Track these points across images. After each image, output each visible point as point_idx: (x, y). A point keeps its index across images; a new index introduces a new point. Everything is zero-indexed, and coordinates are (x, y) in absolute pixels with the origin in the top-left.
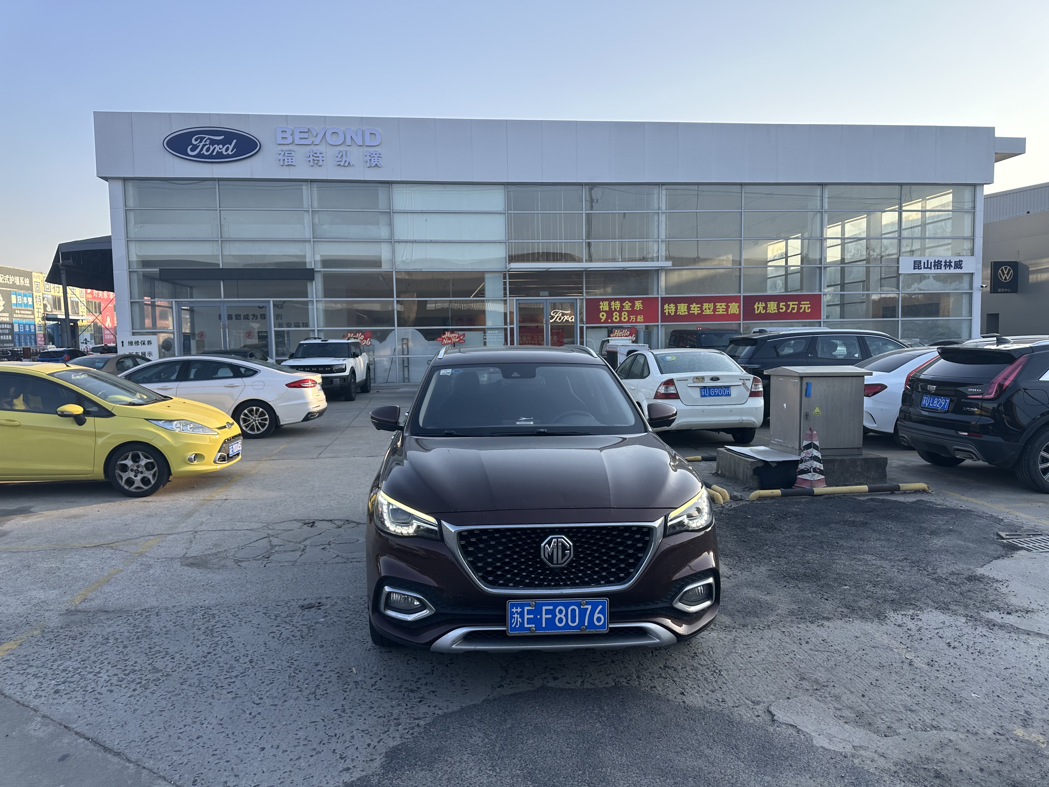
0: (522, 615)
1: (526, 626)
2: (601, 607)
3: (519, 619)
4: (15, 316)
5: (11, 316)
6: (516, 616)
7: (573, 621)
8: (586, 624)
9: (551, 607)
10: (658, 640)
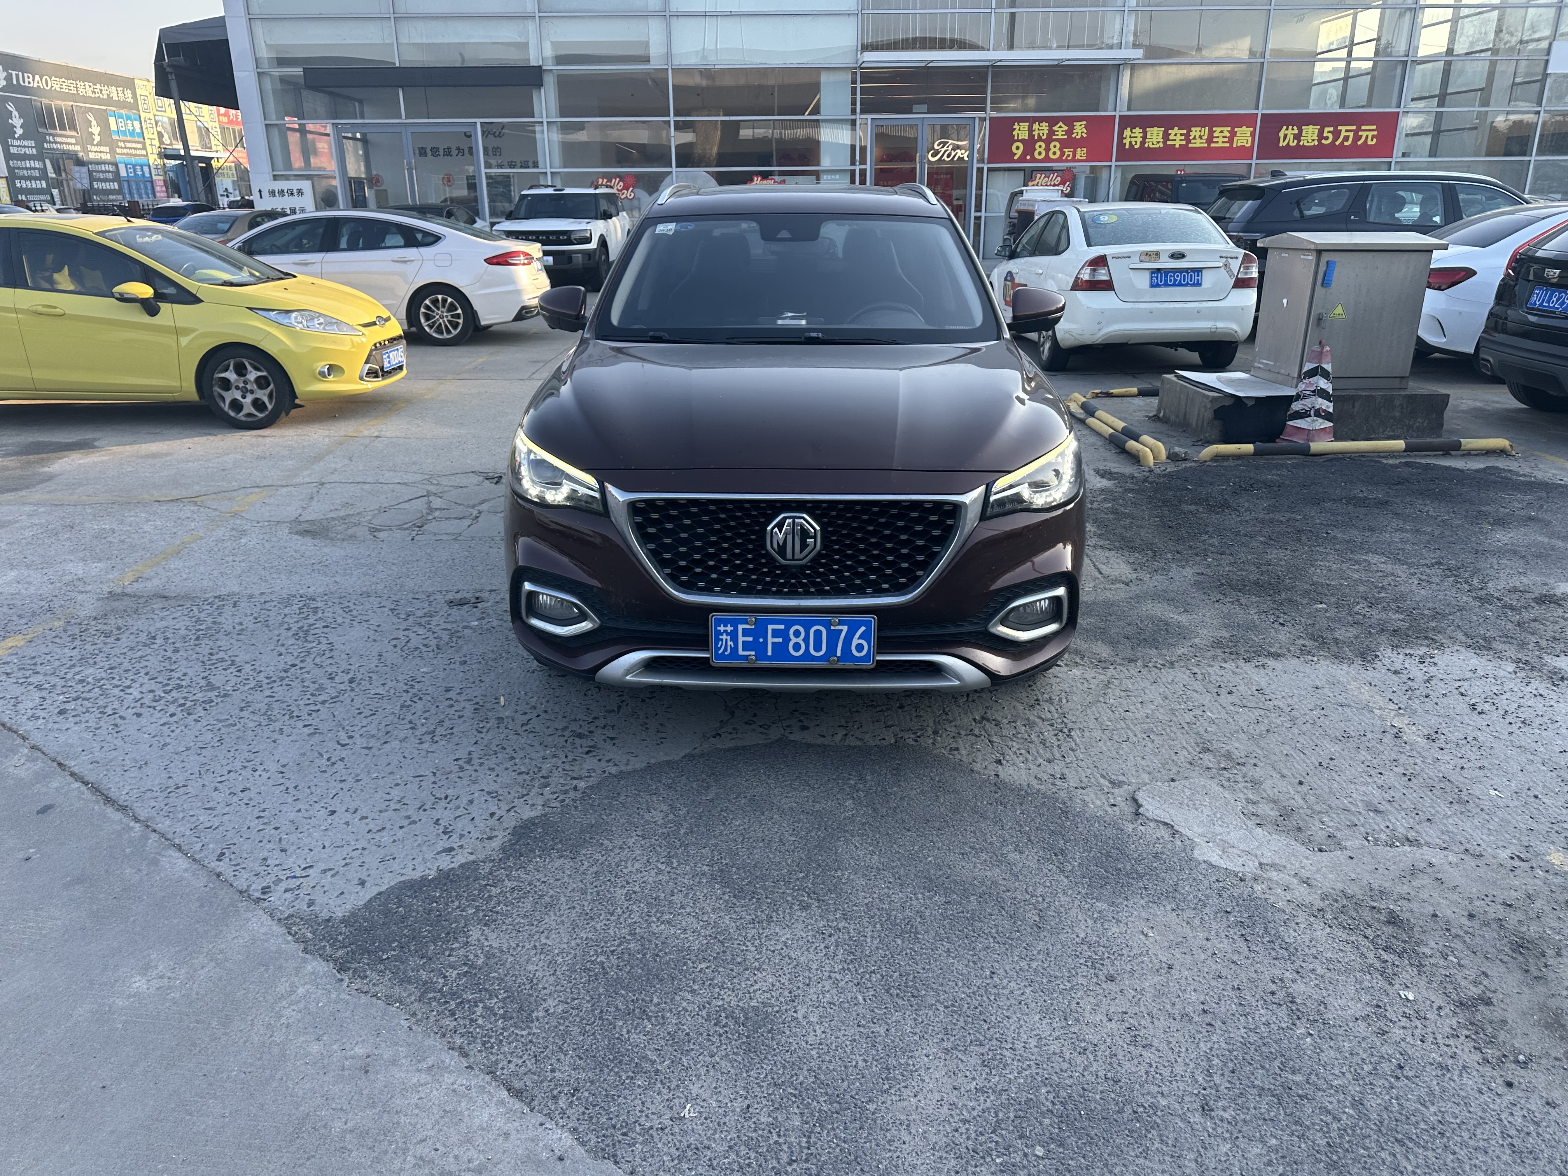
0: (734, 636)
1: (741, 652)
2: (863, 629)
3: (730, 643)
4: (118, 151)
5: (112, 152)
6: (724, 637)
7: (818, 648)
8: (839, 654)
9: (782, 627)
10: (958, 683)
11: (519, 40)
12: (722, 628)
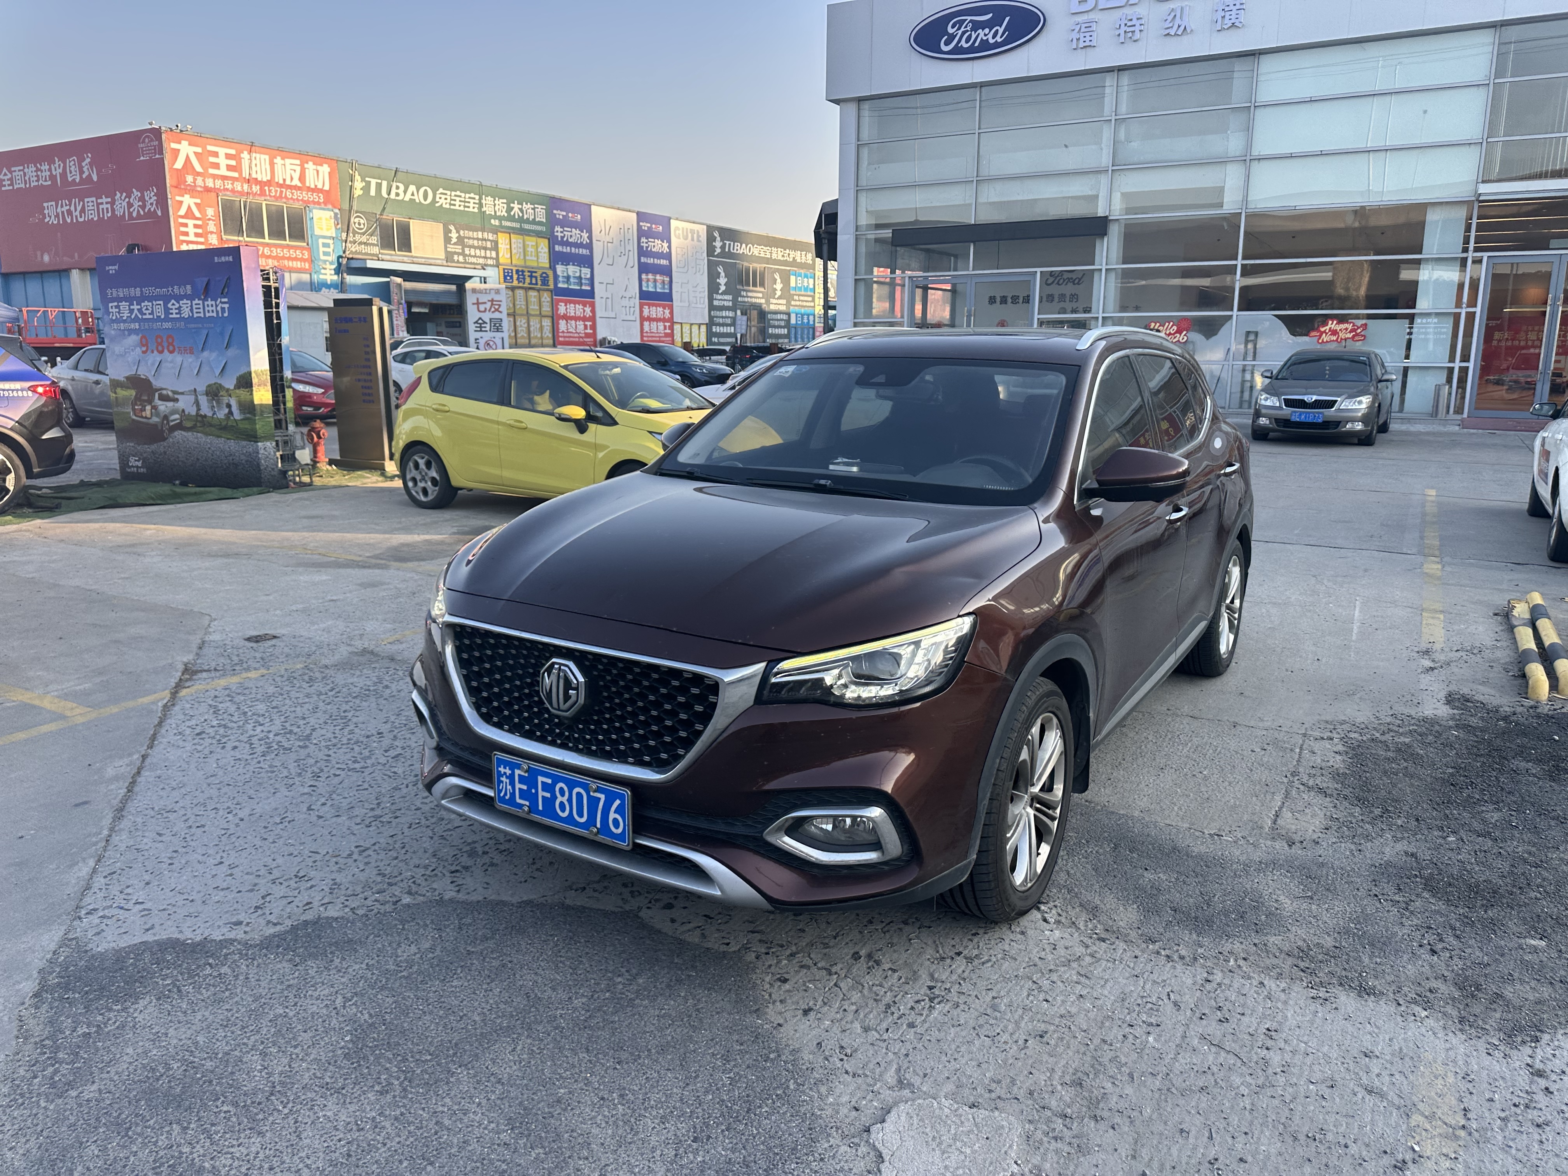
0: (512, 780)
1: (517, 800)
2: (618, 802)
3: (509, 787)
4: (793, 303)
5: (788, 304)
6: (504, 779)
7: (580, 813)
8: (598, 825)
9: (550, 781)
10: (719, 893)
11: (1090, 193)
12: (502, 769)
